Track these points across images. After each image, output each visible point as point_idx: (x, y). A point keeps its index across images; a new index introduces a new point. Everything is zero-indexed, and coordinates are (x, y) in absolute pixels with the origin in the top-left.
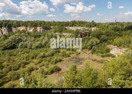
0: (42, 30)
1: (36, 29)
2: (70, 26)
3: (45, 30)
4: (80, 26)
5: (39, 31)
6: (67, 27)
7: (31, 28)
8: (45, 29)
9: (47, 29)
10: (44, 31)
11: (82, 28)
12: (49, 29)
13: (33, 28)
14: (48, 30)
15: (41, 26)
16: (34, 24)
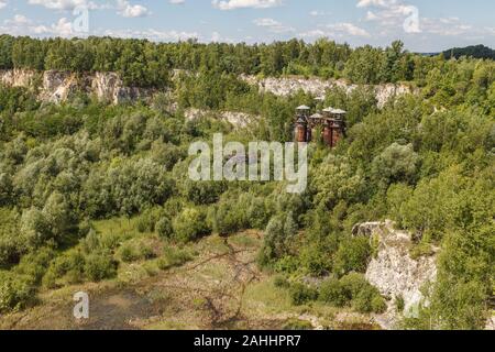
0: (117, 89)
1: (88, 83)
2: (267, 74)
3: (136, 90)
4: (316, 73)
5: (100, 93)
6: (251, 80)
7: (62, 77)
8: (137, 85)
9: (146, 86)
10: (133, 95)
11: (327, 84)
12: (160, 84)
13: (71, 81)
14: (150, 94)
15: (111, 69)
16: (81, 60)
